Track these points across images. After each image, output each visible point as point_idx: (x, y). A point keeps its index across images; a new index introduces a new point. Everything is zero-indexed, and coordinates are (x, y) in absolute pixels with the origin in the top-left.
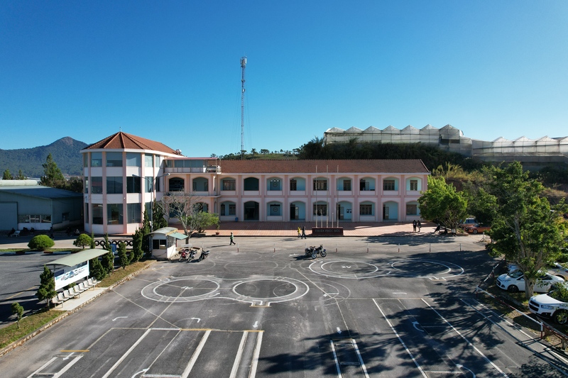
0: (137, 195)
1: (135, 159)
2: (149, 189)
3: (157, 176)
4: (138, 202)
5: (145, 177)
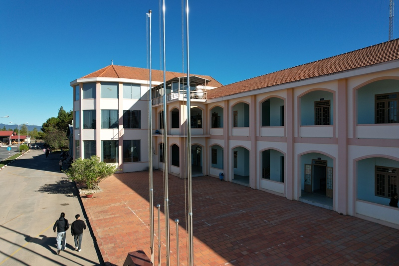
0: (92, 131)
1: (91, 90)
2: (111, 125)
3: (128, 109)
4: (93, 139)
5: (102, 110)
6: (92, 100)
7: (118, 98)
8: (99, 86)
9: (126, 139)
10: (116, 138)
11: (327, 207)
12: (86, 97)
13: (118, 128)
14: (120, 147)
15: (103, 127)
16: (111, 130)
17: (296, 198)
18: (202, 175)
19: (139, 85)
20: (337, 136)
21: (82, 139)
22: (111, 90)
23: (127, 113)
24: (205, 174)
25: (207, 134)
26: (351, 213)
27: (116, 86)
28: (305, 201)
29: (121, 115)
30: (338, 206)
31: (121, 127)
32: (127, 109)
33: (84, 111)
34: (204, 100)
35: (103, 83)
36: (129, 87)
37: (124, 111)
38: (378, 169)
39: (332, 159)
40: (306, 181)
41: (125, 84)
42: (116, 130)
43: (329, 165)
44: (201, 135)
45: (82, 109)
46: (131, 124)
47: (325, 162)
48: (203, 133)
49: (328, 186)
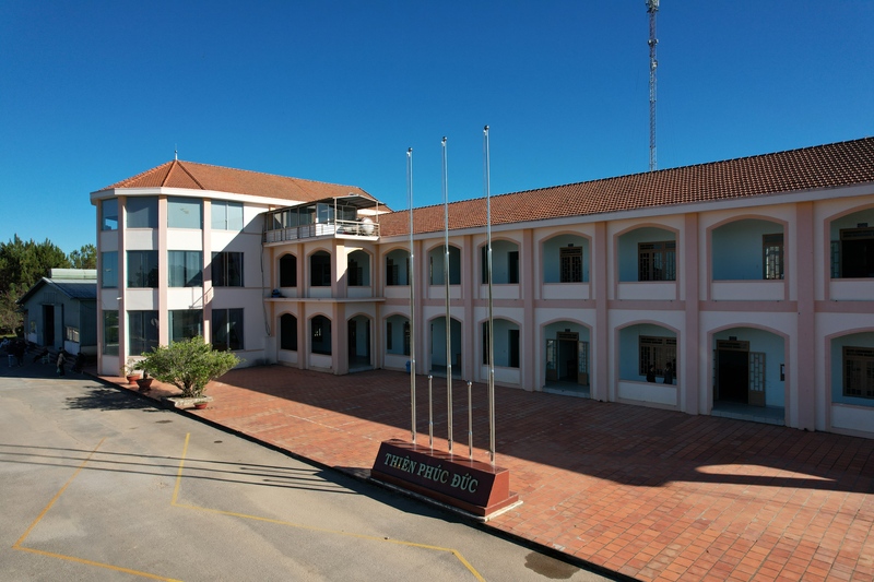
0: (149, 292)
1: (144, 213)
2: (188, 279)
3: (220, 250)
4: (151, 308)
5: (169, 251)
6: (149, 232)
7: (202, 227)
8: (163, 204)
9: (217, 306)
10: (199, 305)
11: (582, 395)
12: (133, 224)
13: (202, 285)
14: (207, 324)
15: (172, 284)
16: (189, 290)
17: (538, 388)
18: (370, 368)
19: (240, 204)
20: (594, 298)
21: (126, 309)
22: (187, 212)
23: (219, 258)
24: (375, 367)
25: (378, 296)
26: (613, 399)
27: (198, 206)
28: (551, 391)
29: (208, 261)
30: (595, 392)
31: (208, 284)
32: (220, 248)
33: (129, 252)
34: (375, 238)
35: (171, 198)
36: (221, 208)
37: (213, 253)
38: (643, 340)
39: (587, 329)
40: (548, 364)
41: (215, 201)
42: (198, 290)
43: (582, 338)
44: (369, 298)
45: (125, 248)
46: (227, 277)
47: (576, 335)
48: (370, 294)
49: (581, 369)
